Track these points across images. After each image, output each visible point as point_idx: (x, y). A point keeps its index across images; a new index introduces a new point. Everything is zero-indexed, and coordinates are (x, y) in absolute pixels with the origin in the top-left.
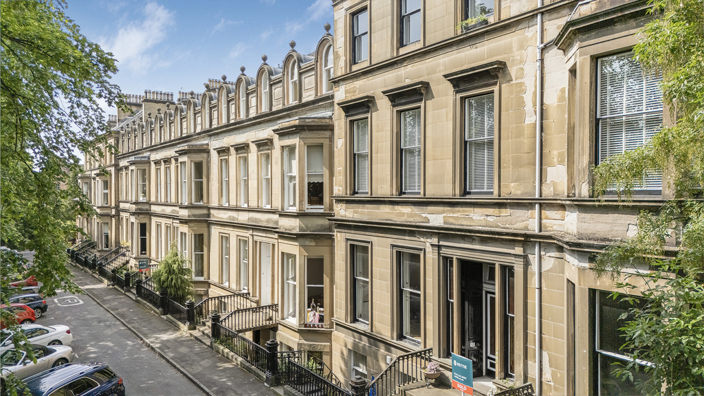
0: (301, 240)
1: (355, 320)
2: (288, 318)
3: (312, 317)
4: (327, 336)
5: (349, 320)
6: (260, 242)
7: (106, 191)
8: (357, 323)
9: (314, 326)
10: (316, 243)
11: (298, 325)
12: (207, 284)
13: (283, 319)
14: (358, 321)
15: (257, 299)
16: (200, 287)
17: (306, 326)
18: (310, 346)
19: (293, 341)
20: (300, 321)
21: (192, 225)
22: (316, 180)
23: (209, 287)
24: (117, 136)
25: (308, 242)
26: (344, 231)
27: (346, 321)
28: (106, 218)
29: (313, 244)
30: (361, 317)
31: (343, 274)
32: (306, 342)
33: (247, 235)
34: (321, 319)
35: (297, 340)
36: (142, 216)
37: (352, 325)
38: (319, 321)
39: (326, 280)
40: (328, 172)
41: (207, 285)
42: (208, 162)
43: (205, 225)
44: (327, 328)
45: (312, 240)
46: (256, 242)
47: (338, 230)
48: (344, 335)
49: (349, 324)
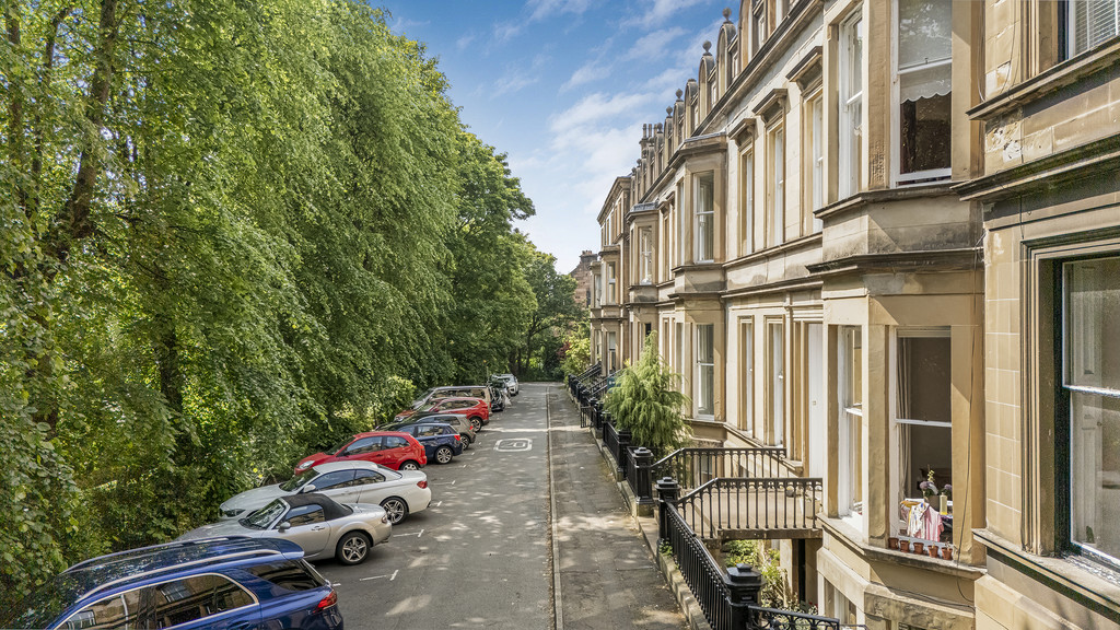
0: (872, 277)
1: (1063, 546)
2: (848, 515)
3: (920, 522)
4: (959, 586)
5: (1036, 543)
6: (807, 324)
7: (613, 281)
8: (1072, 558)
9: (919, 549)
10: (924, 284)
11: (867, 537)
12: (720, 430)
13: (834, 515)
14: (1077, 551)
15: (800, 464)
16: (707, 436)
17: (891, 544)
18: (907, 609)
19: (855, 584)
20: (872, 525)
21: (691, 305)
22: (925, 91)
23: (725, 437)
24: (626, 186)
25: (896, 284)
26: (1015, 218)
27: (1026, 546)
28: (612, 324)
29: (914, 287)
30: (1090, 538)
31: (1014, 375)
32: (893, 595)
33: (782, 311)
34: (946, 533)
35: (866, 583)
36: (645, 311)
37: (1052, 563)
38: (942, 539)
39: (960, 404)
40: (967, 48)
41: (720, 433)
42: (724, 173)
43: (717, 306)
44: (963, 563)
45: (912, 277)
46: (798, 324)
47: (995, 222)
48: (1019, 595)
49: (1035, 558)
